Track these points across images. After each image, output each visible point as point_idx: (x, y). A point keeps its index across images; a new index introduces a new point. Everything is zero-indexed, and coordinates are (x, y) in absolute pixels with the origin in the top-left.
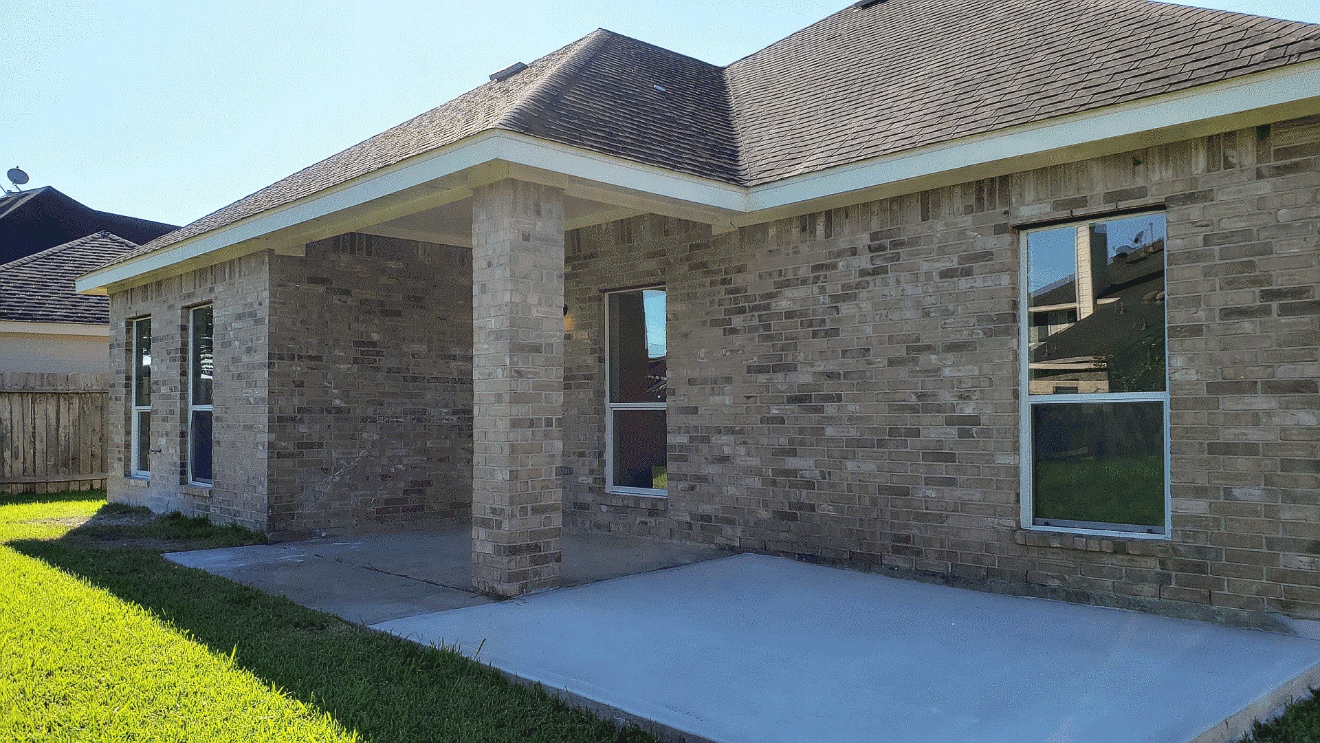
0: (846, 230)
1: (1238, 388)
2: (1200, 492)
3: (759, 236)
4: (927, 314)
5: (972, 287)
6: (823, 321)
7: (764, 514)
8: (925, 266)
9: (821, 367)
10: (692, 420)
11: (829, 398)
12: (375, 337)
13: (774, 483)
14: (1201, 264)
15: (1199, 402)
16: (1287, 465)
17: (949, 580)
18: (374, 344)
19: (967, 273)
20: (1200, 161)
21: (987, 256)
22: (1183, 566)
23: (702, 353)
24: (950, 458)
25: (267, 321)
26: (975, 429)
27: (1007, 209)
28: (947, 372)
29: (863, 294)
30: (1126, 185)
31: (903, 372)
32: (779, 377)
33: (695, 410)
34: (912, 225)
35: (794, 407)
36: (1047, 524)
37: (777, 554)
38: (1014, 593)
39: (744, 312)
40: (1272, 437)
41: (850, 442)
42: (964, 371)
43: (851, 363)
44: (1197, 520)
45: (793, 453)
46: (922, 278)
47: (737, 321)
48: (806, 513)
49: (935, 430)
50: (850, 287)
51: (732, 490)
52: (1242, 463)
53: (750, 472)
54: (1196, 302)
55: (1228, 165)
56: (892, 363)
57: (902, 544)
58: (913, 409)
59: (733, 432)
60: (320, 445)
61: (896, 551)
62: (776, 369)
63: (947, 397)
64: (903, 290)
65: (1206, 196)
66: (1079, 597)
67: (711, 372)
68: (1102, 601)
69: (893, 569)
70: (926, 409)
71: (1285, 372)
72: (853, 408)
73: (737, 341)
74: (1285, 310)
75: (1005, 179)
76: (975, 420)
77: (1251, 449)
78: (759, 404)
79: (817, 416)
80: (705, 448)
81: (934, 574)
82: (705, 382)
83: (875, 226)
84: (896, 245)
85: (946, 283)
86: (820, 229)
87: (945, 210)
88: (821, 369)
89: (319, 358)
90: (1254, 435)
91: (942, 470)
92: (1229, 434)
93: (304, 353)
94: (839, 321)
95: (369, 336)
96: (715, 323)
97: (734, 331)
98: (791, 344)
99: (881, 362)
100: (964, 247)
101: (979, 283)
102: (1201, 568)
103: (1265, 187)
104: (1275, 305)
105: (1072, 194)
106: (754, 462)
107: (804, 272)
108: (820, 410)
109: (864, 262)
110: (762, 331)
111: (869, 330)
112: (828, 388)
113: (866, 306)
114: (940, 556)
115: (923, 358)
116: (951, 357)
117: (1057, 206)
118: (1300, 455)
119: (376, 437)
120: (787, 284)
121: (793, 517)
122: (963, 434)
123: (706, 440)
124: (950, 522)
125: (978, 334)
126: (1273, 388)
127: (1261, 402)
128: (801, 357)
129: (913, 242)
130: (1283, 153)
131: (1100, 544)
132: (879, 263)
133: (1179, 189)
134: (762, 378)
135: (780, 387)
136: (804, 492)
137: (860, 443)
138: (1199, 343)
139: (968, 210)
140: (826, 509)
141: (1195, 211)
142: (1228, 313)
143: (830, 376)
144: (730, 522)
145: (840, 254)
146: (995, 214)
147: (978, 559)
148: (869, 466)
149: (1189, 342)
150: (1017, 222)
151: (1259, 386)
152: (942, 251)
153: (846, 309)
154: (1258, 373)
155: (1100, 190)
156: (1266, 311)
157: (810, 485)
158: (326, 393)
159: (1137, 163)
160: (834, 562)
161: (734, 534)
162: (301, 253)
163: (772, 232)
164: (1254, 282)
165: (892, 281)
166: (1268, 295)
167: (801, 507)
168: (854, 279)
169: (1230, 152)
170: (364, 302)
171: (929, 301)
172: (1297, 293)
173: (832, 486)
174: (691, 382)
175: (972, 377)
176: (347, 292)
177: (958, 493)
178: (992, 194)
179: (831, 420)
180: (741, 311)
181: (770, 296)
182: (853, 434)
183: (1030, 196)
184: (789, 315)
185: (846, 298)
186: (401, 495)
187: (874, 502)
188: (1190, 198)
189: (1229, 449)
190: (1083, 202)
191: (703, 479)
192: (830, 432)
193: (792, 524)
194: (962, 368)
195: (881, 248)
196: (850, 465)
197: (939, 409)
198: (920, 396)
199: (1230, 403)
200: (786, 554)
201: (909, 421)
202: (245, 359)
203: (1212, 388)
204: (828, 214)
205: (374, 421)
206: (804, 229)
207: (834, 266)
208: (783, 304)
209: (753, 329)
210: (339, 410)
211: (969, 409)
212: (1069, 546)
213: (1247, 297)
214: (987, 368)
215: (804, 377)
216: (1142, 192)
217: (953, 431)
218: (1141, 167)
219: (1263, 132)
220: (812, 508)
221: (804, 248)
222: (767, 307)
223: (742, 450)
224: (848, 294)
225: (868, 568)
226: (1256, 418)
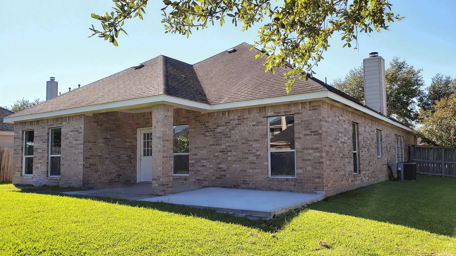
0: (233, 115)
1: (307, 149)
2: (301, 168)
3: (212, 115)
4: (250, 134)
5: (259, 128)
6: (228, 134)
7: (214, 178)
8: (249, 124)
9: (227, 144)
10: (196, 157)
11: (229, 151)
12: (108, 137)
13: (216, 171)
14: (301, 126)
15: (301, 152)
16: (315, 163)
17: (255, 189)
18: (108, 139)
19: (258, 125)
20: (300, 107)
21: (262, 122)
22: (298, 183)
23: (198, 141)
24: (255, 163)
25: (83, 133)
26: (259, 157)
27: (265, 113)
28: (254, 146)
29: (236, 129)
30: (287, 110)
31: (245, 146)
32: (217, 146)
33: (196, 155)
34: (246, 115)
35: (221, 153)
36: (274, 176)
37: (217, 187)
38: (268, 190)
39: (209, 132)
40: (313, 158)
41: (234, 161)
42: (258, 145)
43: (234, 144)
44: (301, 174)
45: (221, 164)
46: (249, 126)
47: (207, 134)
48: (223, 177)
49: (252, 158)
50: (233, 127)
51: (206, 173)
52: (308, 163)
53: (211, 168)
54: (300, 133)
55: (305, 108)
56: (242, 143)
57: (245, 182)
58: (247, 153)
59: (206, 159)
60: (95, 165)
61: (243, 183)
62: (217, 145)
63: (254, 151)
64: (245, 128)
65: (301, 113)
66: (280, 190)
67: (201, 146)
68: (284, 191)
69: (243, 188)
70: (250, 153)
71: (314, 146)
72: (234, 153)
73: (207, 138)
74: (314, 135)
75: (265, 107)
76: (259, 155)
77: (309, 160)
78: (213, 153)
79: (226, 155)
80: (199, 163)
81: (251, 188)
82: (199, 148)
83: (239, 115)
84: (243, 119)
85: (253, 127)
86: (227, 114)
87: (253, 113)
88: (227, 145)
89: (95, 142)
90: (310, 157)
91: (253, 166)
92: (306, 157)
93: (92, 141)
94: (231, 134)
95: (107, 137)
96: (202, 134)
97: (206, 136)
98: (220, 139)
99: (240, 143)
100: (257, 120)
101: (260, 128)
102: (301, 183)
103: (311, 112)
104: (312, 134)
105: (278, 111)
106: (211, 166)
107: (223, 123)
109: (236, 122)
110: (213, 136)
111: (238, 137)
112: (229, 149)
113: (237, 131)
114: (253, 184)
115: (249, 143)
116: (255, 143)
117: (275, 113)
118: (317, 161)
119: (108, 163)
120: (219, 126)
121: (221, 178)
122: (257, 158)
123: (199, 161)
124: (255, 177)
125: (260, 138)
126: (312, 149)
127: (311, 151)
128: (223, 142)
129: (247, 118)
130: (313, 106)
131: (283, 179)
132: (240, 123)
133: (297, 111)
134: (213, 147)
135: (218, 149)
136: (223, 172)
137: (236, 161)
138: (300, 140)
139: (258, 113)
140: (228, 176)
141: (299, 116)
142: (305, 135)
143: (229, 146)
144: (206, 180)
145: (231, 120)
146: (263, 114)
147: (260, 184)
148: (238, 166)
149: (298, 140)
150: (268, 116)
151: (310, 148)
152: (253, 121)
153: (233, 132)
154: (310, 146)
155: (283, 111)
156: (311, 135)
157: (225, 171)
158: (97, 151)
159: (289, 106)
160: (230, 187)
161: (206, 183)
162: (92, 115)
163: (216, 114)
164: (309, 129)
165: (242, 126)
166: (311, 132)
167: (222, 176)
168: (234, 125)
169: (305, 106)
170: (106, 128)
171: (250, 131)
172: (316, 132)
173: (230, 171)
174: (196, 148)
175: (259, 147)
176: (102, 125)
177: (256, 171)
178: (262, 109)
179: (229, 156)
180: (208, 131)
181: (215, 128)
182: (234, 159)
183: (270, 111)
184: (220, 133)
185: (232, 129)
186: (114, 178)
187: (239, 174)
188: (298, 113)
189: (306, 160)
190: (280, 113)
191: (199, 171)
192: (229, 159)
193: (221, 180)
194: (257, 145)
195: (240, 119)
196: (234, 166)
197: (252, 153)
198: (248, 151)
199: (306, 152)
200: (219, 187)
201: (246, 156)
202: (74, 142)
203: (303, 149)
204: (228, 111)
205: (108, 159)
206: (223, 114)
207: (230, 123)
208: (218, 130)
209: (211, 136)
210: (100, 156)
211: (258, 153)
212: (278, 180)
213: (308, 132)
214: (262, 145)
215: (223, 147)
216: (290, 112)
217: (255, 158)
218: (290, 107)
219: (310, 102)
220: (225, 176)
221: (223, 118)
222: (214, 131)
223: (209, 163)
224: (233, 129)
225: (237, 188)
226: (310, 154)
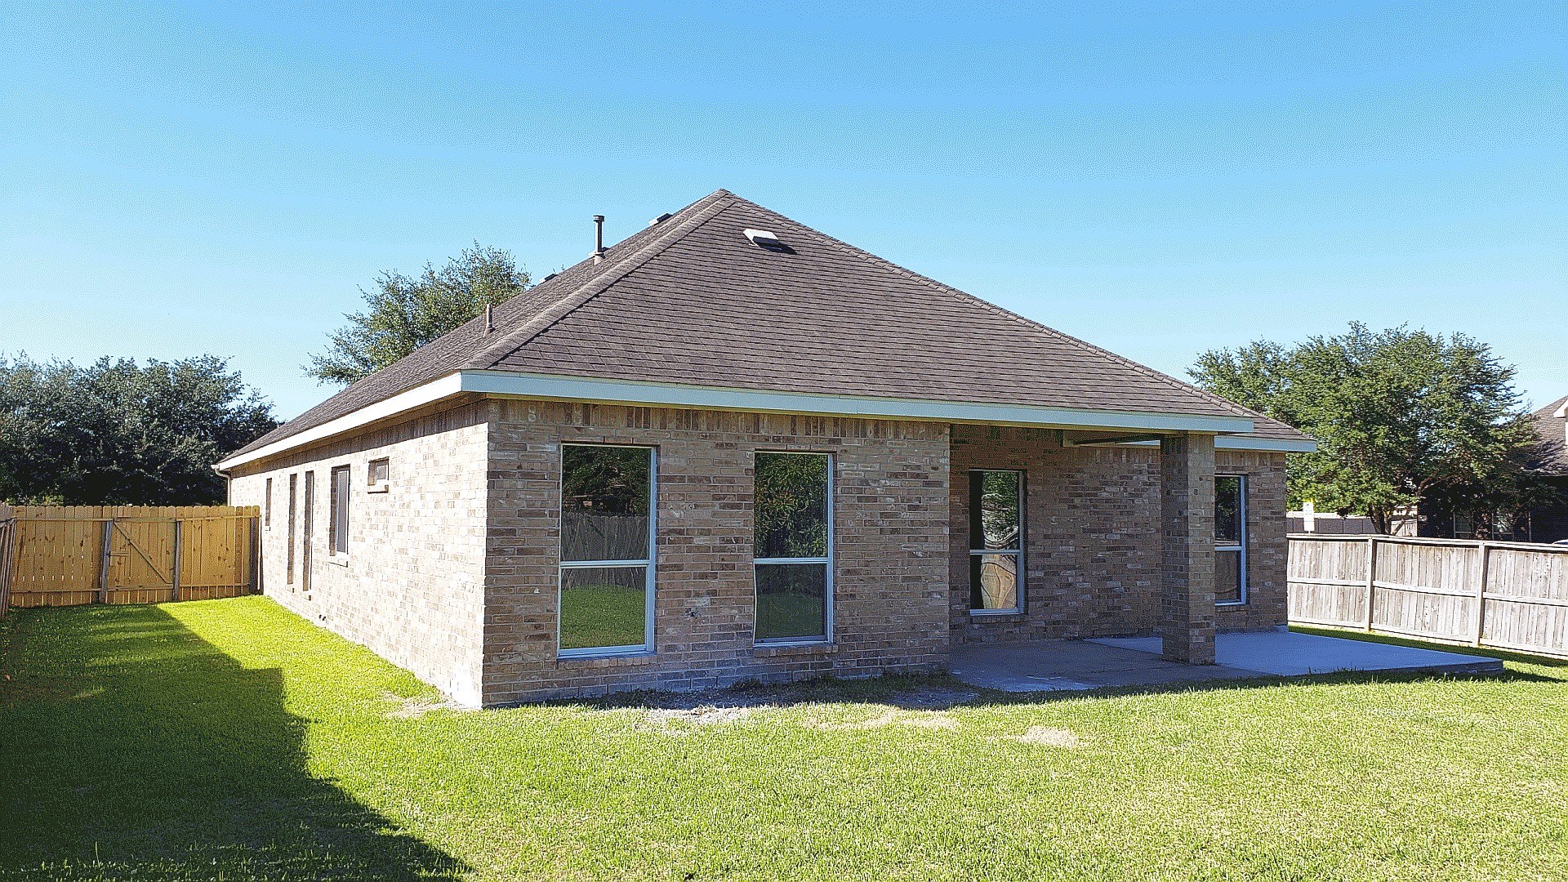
1: (1267, 546)
6: (1126, 506)
7: (1093, 615)
9: (1125, 531)
10: (1047, 561)
11: (1129, 548)
14: (1258, 500)
16: (1276, 572)
23: (1053, 519)
25: (947, 485)
29: (1144, 495)
30: (1238, 465)
32: (1103, 535)
33: (1049, 555)
35: (1112, 552)
39: (1083, 496)
41: (1137, 571)
43: (1138, 530)
45: (1110, 579)
47: (1077, 501)
55: (1264, 464)
59: (1075, 569)
61: (1159, 624)
62: (1101, 531)
65: (1259, 474)
67: (1059, 531)
73: (1078, 513)
74: (1277, 519)
78: (1092, 551)
82: (1055, 537)
83: (1149, 461)
86: (1124, 456)
94: (1134, 507)
96: (1062, 501)
97: (1075, 507)
98: (1109, 517)
99: (1152, 530)
103: (1272, 475)
104: (1274, 517)
105: (1222, 464)
106: (1087, 585)
107: (1114, 478)
108: (1125, 554)
109: (1145, 478)
110: (1093, 509)
111: (1147, 513)
112: (1130, 542)
113: (1146, 501)
118: (1279, 569)
120: (1108, 484)
121: (1111, 614)
123: (1056, 574)
126: (1273, 546)
127: (1272, 551)
128: (1115, 525)
132: (1152, 480)
133: (1252, 470)
134: (1094, 536)
135: (1103, 541)
136: (1116, 600)
137: (1143, 571)
140: (1128, 608)
142: (1264, 519)
143: (1130, 536)
144: (1074, 623)
145: (1134, 472)
148: (1148, 583)
153: (1135, 501)
155: (1231, 464)
157: (1119, 596)
160: (1131, 636)
161: (1076, 630)
163: (1098, 452)
164: (1270, 508)
165: (1157, 490)
167: (1115, 608)
168: (1141, 486)
173: (1130, 595)
174: (1046, 537)
179: (1130, 560)
180: (1080, 495)
181: (1096, 489)
182: (1139, 566)
184: (1107, 501)
185: (1137, 496)
187: (1149, 601)
188: (1254, 474)
190: (1226, 468)
191: (1055, 598)
192: (1129, 566)
207: (1131, 478)
212: (1225, 611)
216: (1242, 468)
218: (1242, 459)
219: (1271, 455)
220: (1120, 608)
221: (1116, 466)
222: (1096, 495)
223: (1081, 579)
224: (1138, 494)
225: (1148, 636)
226: (1270, 556)
